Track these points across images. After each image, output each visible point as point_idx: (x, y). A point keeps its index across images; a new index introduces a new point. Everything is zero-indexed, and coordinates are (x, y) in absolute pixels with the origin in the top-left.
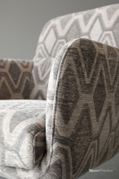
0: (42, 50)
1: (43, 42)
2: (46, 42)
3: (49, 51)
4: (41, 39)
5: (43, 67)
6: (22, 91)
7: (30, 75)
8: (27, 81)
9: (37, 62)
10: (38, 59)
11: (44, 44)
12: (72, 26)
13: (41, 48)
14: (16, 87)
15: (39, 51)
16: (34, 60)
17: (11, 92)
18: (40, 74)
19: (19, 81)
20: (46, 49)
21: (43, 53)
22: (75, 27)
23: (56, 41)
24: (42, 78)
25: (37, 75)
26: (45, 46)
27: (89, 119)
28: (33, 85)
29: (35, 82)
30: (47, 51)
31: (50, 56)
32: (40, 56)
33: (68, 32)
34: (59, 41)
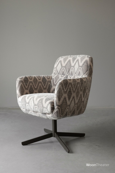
0: (56, 71)
1: (56, 68)
2: (57, 68)
3: (59, 72)
4: (55, 66)
5: (56, 79)
6: (47, 89)
7: (50, 82)
8: (49, 84)
9: (53, 76)
10: (54, 75)
11: (56, 69)
12: (68, 62)
13: (55, 70)
14: (45, 87)
15: (54, 71)
16: (52, 75)
17: (43, 89)
18: (55, 82)
19: (46, 85)
20: (57, 71)
21: (56, 72)
22: (69, 63)
23: (61, 68)
24: (55, 84)
25: (53, 82)
26: (57, 70)
27: (66, 100)
28: (52, 86)
29: (52, 85)
30: (58, 72)
31: (59, 74)
32: (55, 74)
33: (66, 65)
34: (62, 68)
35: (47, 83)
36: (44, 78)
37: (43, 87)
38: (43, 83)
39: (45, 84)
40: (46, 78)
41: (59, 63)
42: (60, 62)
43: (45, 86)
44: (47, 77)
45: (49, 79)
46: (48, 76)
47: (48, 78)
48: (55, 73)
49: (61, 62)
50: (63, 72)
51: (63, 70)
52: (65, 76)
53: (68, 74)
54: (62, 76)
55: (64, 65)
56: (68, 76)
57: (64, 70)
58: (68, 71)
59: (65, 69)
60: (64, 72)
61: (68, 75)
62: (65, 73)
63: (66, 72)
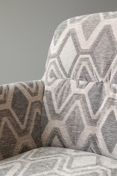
0: (56, 67)
1: (57, 55)
2: (61, 56)
3: (67, 70)
4: (53, 49)
5: (59, 94)
6: (31, 131)
7: (41, 104)
8: (37, 114)
9: (49, 84)
10: (50, 80)
11: (59, 58)
13: (54, 62)
14: (23, 127)
15: (50, 66)
16: (44, 79)
17: (16, 136)
19: (26, 118)
20: (61, 66)
21: (58, 72)
22: (105, 37)
23: (78, 56)
24: (58, 111)
25: (51, 106)
26: (60, 62)
28: (46, 120)
29: (49, 115)
30: (63, 69)
31: (68, 76)
32: (53, 75)
33: (95, 45)
34: (81, 56)
35: (31, 109)
36: (18, 95)
37: (17, 127)
38: (17, 115)
39: (25, 115)
40: (26, 94)
41: (65, 41)
42: (68, 35)
43: (22, 122)
44: (29, 91)
45: (36, 94)
46: (31, 85)
47: (33, 90)
48: (56, 73)
49: (72, 34)
50: (84, 69)
51: (84, 64)
52: (91, 85)
53: (103, 76)
54: (81, 83)
55: (86, 45)
56: (106, 86)
57: (89, 64)
58: (102, 66)
59: (91, 60)
60: (88, 69)
61: (104, 80)
62: (90, 73)
63: (95, 69)
